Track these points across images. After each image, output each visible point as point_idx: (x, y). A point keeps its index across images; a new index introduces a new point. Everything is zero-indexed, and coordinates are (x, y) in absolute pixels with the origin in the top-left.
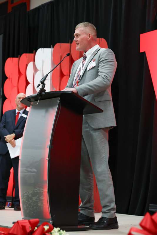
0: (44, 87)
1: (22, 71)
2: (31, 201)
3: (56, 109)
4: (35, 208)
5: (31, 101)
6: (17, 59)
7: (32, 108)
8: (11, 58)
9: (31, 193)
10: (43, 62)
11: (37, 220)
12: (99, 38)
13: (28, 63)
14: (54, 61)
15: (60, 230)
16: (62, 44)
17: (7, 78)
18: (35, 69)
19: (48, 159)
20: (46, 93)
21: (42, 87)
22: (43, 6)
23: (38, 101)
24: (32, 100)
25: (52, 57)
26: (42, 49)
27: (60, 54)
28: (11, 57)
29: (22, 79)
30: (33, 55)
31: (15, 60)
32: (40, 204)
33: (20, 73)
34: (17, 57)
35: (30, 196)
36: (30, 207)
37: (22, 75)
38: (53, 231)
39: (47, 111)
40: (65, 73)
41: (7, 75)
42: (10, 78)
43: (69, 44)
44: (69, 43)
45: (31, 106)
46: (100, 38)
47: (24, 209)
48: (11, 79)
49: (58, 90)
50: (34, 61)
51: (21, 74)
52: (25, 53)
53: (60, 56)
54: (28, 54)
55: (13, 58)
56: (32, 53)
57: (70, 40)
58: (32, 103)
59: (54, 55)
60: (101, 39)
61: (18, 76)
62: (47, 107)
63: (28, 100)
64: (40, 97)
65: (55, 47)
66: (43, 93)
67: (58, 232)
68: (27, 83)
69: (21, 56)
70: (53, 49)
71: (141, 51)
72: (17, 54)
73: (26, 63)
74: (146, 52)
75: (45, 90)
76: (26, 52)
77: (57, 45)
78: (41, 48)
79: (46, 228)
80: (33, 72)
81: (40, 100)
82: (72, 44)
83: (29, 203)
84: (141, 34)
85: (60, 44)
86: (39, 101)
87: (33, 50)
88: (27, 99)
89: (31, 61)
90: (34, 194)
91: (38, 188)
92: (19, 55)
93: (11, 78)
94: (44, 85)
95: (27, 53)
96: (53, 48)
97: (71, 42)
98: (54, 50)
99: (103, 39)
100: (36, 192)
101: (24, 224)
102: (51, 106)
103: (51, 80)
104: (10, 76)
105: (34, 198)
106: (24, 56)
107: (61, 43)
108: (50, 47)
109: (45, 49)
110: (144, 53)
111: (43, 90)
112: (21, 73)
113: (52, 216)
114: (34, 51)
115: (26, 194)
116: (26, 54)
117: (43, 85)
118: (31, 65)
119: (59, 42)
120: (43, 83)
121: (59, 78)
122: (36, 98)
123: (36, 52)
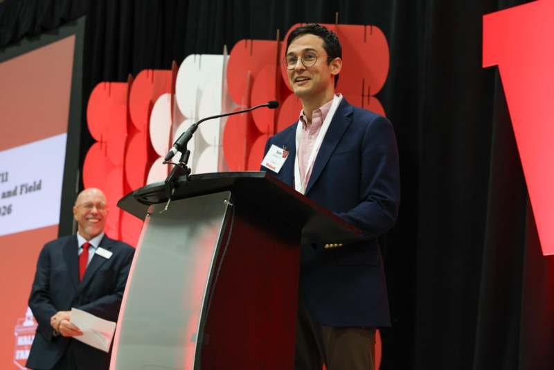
0: (186, 162)
1: (138, 122)
3: (219, 225)
5: (149, 204)
6: (124, 86)
7: (150, 223)
8: (108, 84)
10: (199, 93)
12: (363, 27)
13: (157, 97)
14: (230, 93)
16: (255, 42)
17: (93, 141)
18: (176, 116)
20: (189, 179)
21: (181, 160)
23: (167, 201)
24: (150, 199)
25: (226, 81)
26: (198, 56)
27: (249, 72)
28: (105, 81)
29: (138, 143)
30: (169, 73)
31: (119, 88)
33: (131, 128)
34: (124, 80)
37: (139, 131)
39: (192, 233)
40: (261, 126)
41: (95, 131)
42: (102, 142)
43: (274, 44)
44: (274, 38)
45: (148, 218)
46: (366, 25)
48: (103, 144)
50: (173, 92)
51: (135, 129)
52: (148, 68)
53: (248, 77)
54: (156, 72)
55: (113, 84)
56: (169, 68)
57: (278, 31)
58: (151, 209)
59: (230, 74)
60: (368, 27)
61: (126, 135)
62: (192, 220)
63: (140, 198)
64: (173, 191)
65: (233, 52)
66: (183, 179)
68: (152, 156)
69: (134, 77)
70: (228, 57)
71: (486, 64)
72: (123, 71)
73: (150, 98)
74: (499, 67)
75: (189, 171)
76: (153, 66)
77: (241, 45)
78: (195, 53)
80: (171, 123)
81: (174, 198)
84: (487, 13)
85: (249, 41)
86: (170, 200)
87: (169, 60)
88: (135, 196)
89: (163, 92)
92: (130, 76)
93: (106, 142)
94: (185, 156)
95: (153, 69)
96: (229, 53)
98: (230, 59)
99: (375, 29)
102: (205, 216)
103: (222, 148)
104: (102, 137)
106: (144, 78)
107: (252, 39)
108: (220, 52)
109: (205, 57)
110: (495, 69)
111: (182, 169)
112: (134, 127)
114: (174, 62)
116: (150, 71)
117: (182, 156)
118: (163, 102)
119: (247, 36)
120: (182, 148)
121: (245, 140)
122: (161, 193)
123: (179, 65)
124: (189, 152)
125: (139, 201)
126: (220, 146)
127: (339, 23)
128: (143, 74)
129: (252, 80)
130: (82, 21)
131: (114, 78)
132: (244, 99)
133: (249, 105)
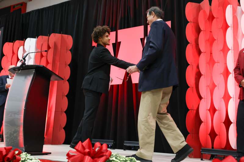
0: (25, 62)
1: (15, 52)
2: (12, 136)
3: (32, 76)
4: (15, 140)
5: (16, 71)
6: (12, 43)
7: (16, 75)
8: (8, 43)
9: (13, 131)
10: (30, 47)
11: (11, 147)
13: (20, 46)
14: (37, 47)
15: (27, 154)
17: (4, 55)
19: (24, 108)
20: (25, 66)
22: (33, 11)
24: (16, 70)
25: (36, 45)
27: (42, 43)
29: (15, 56)
30: (23, 41)
32: (18, 139)
33: (13, 53)
34: (12, 42)
35: (12, 133)
36: (11, 140)
38: (21, 155)
39: (26, 78)
41: (4, 53)
43: (48, 37)
44: (48, 36)
45: (15, 74)
47: (7, 141)
49: (39, 64)
50: (24, 46)
51: (14, 53)
56: (23, 40)
58: (16, 72)
59: (37, 43)
60: (68, 35)
61: (12, 54)
62: (26, 75)
64: (22, 68)
65: (38, 38)
66: (24, 66)
67: (25, 155)
68: (18, 59)
69: (15, 42)
71: (93, 45)
72: (12, 40)
73: (18, 46)
74: (96, 46)
75: (26, 64)
77: (40, 37)
78: (29, 37)
79: (17, 152)
80: (23, 52)
81: (22, 70)
82: (50, 37)
83: (11, 137)
87: (23, 38)
89: (22, 46)
90: (15, 132)
91: (18, 128)
93: (7, 56)
95: (19, 40)
96: (37, 38)
97: (49, 36)
98: (37, 40)
99: (70, 36)
100: (16, 130)
101: (1, 150)
102: (29, 74)
105: (15, 135)
106: (17, 42)
107: (43, 35)
108: (35, 38)
111: (24, 64)
113: (25, 146)
115: (10, 132)
118: (21, 48)
119: (41, 35)
120: (24, 59)
121: (40, 58)
122: (19, 69)
123: (25, 40)
124: (26, 60)
125: (14, 70)
126: (34, 58)
127: (62, 34)
128: (17, 41)
129: (42, 45)
130: (3, 28)
131: (10, 42)
132: (40, 49)
133: (41, 50)
